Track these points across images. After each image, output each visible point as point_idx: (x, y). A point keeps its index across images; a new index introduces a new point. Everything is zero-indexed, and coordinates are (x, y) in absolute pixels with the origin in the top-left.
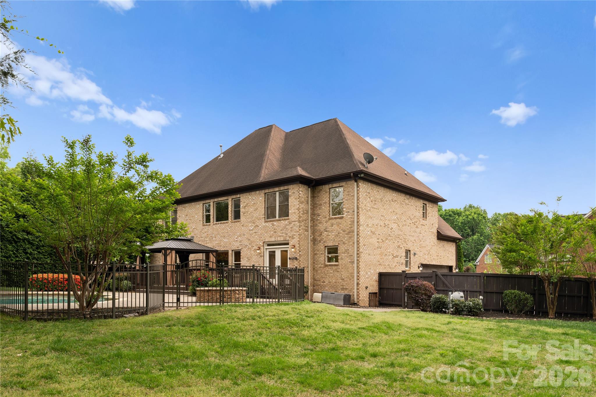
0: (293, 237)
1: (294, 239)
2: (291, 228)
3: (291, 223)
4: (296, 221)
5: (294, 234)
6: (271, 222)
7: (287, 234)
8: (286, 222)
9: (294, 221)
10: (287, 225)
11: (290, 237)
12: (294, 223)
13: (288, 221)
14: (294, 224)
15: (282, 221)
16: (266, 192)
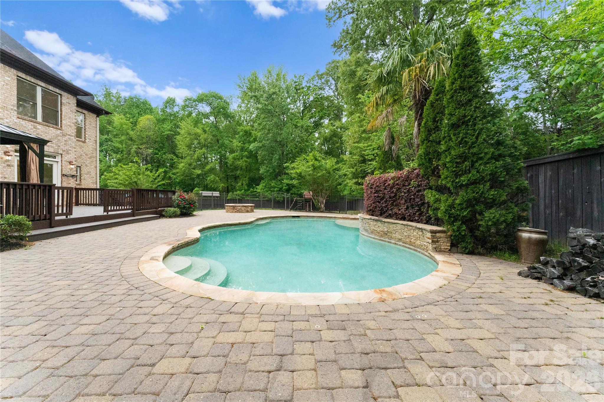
0: (68, 151)
1: (70, 155)
2: (65, 141)
3: (66, 136)
4: (72, 136)
5: (70, 149)
6: (33, 123)
7: (59, 146)
8: (58, 132)
9: (69, 135)
10: (58, 136)
11: (63, 151)
12: (69, 137)
13: (61, 131)
14: (69, 139)
15: (52, 129)
16: (19, 75)
